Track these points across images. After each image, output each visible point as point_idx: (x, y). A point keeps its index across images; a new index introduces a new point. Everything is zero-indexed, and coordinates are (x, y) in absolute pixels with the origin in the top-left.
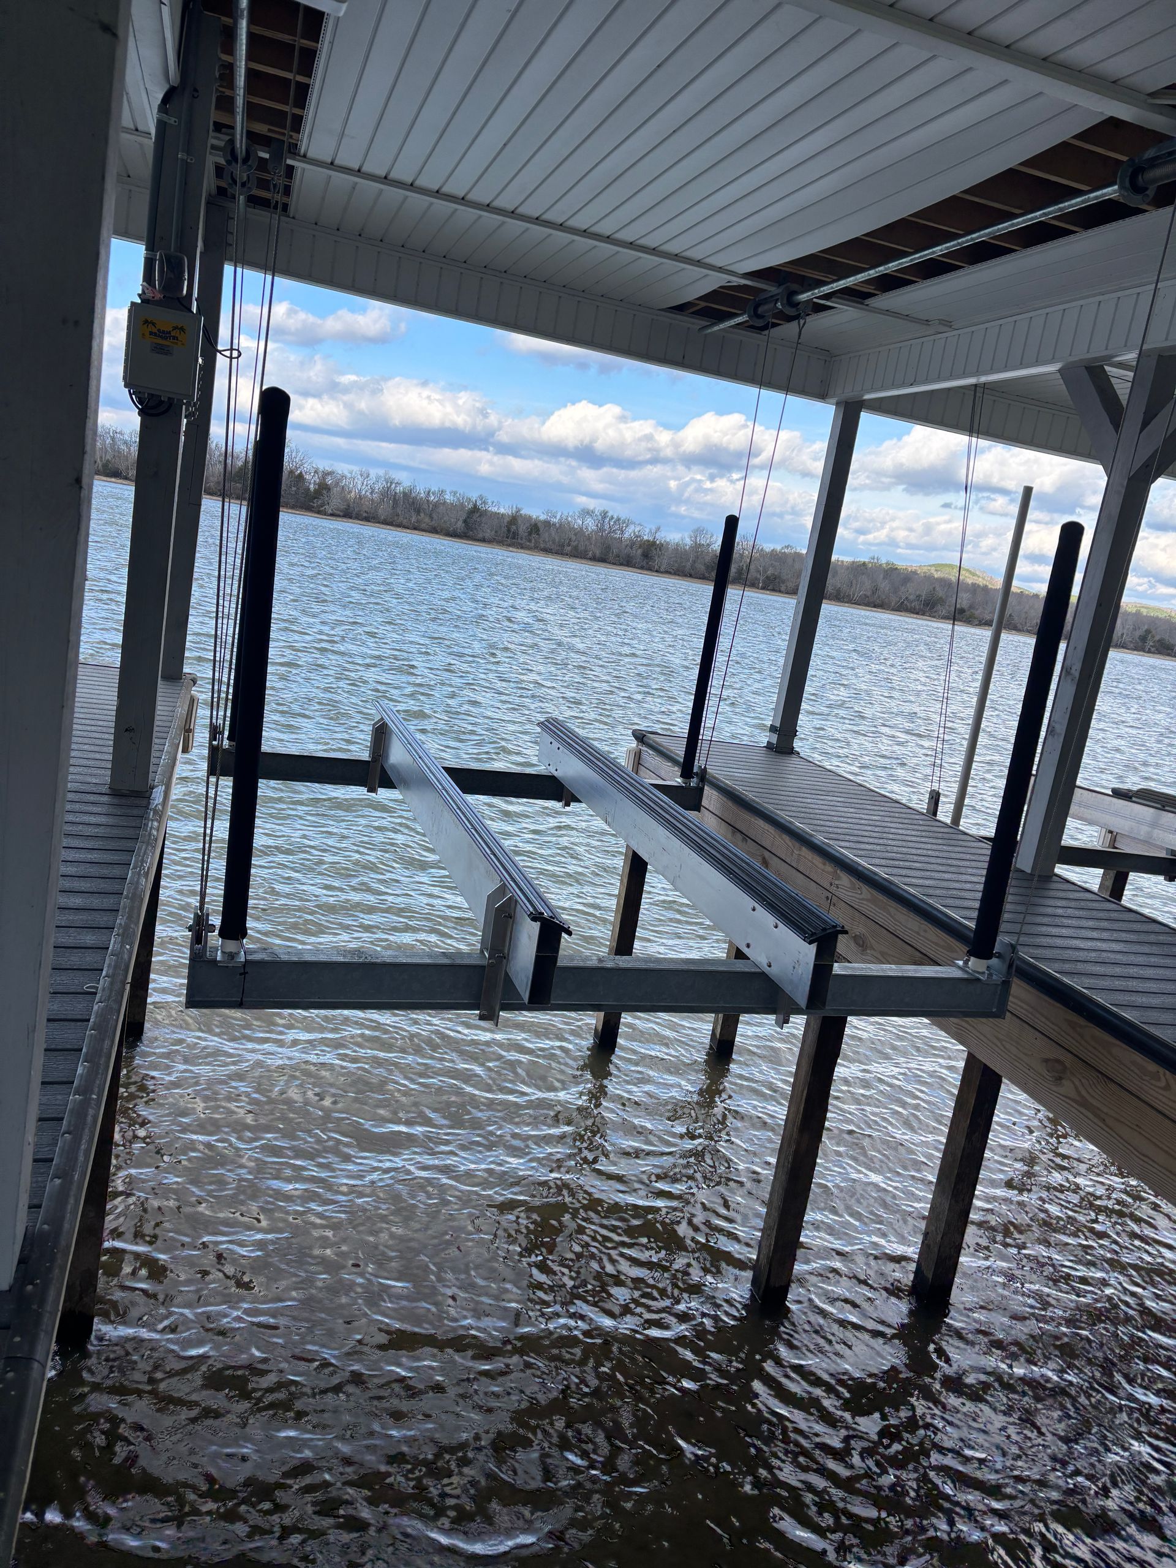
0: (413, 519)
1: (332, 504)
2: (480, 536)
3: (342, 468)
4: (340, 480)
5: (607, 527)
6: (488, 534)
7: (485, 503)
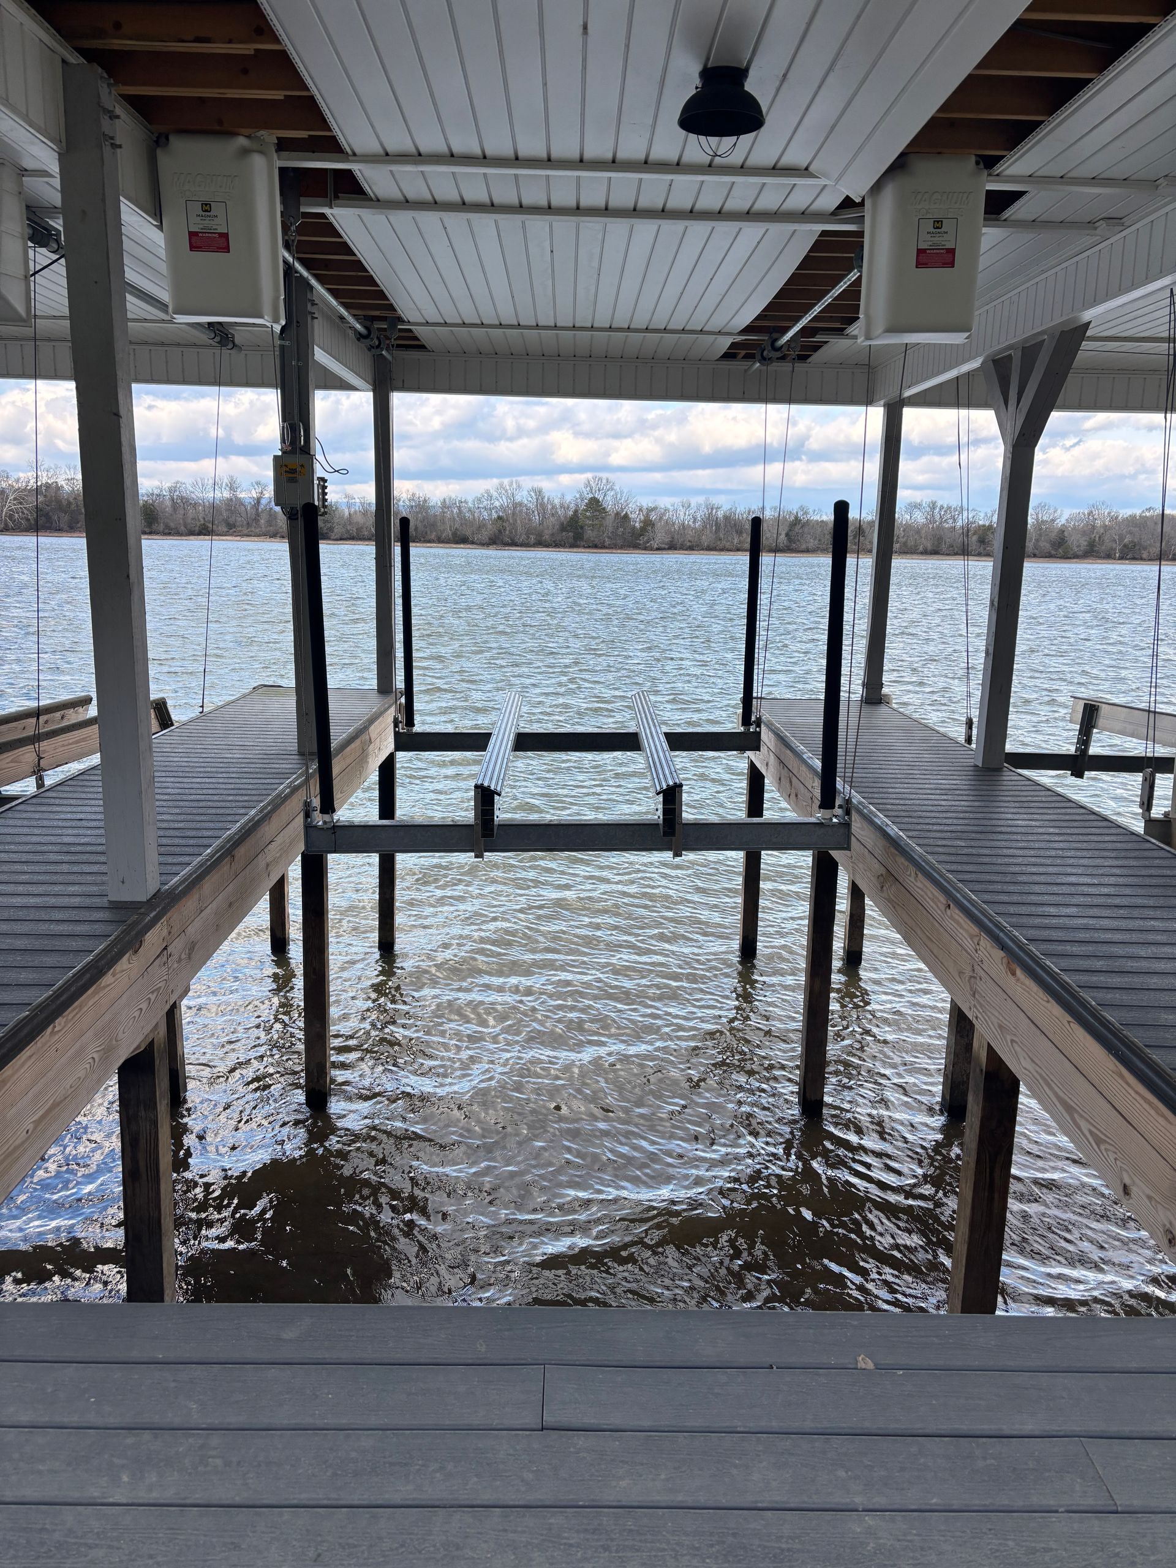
0: (736, 541)
1: (657, 539)
2: (804, 547)
3: (665, 502)
4: (664, 514)
5: (937, 517)
6: (812, 544)
7: (806, 513)
